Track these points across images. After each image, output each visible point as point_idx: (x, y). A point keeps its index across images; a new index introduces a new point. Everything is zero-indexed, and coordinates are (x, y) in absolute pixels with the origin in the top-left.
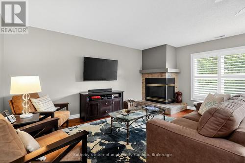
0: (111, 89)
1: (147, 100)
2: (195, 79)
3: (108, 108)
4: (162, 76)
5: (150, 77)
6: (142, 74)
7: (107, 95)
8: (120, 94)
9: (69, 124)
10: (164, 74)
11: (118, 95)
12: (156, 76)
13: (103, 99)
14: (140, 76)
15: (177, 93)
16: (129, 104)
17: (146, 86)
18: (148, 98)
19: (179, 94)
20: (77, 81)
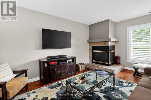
0: (66, 55)
1: (93, 62)
2: (131, 46)
3: (64, 71)
4: (105, 44)
5: (96, 45)
6: (89, 43)
7: (62, 61)
8: (74, 59)
9: (29, 88)
10: (107, 43)
11: (71, 60)
12: (100, 44)
13: (59, 64)
14: (88, 44)
15: (116, 57)
16: (80, 66)
17: (93, 52)
18: (94, 61)
19: (118, 58)
20: (37, 49)
